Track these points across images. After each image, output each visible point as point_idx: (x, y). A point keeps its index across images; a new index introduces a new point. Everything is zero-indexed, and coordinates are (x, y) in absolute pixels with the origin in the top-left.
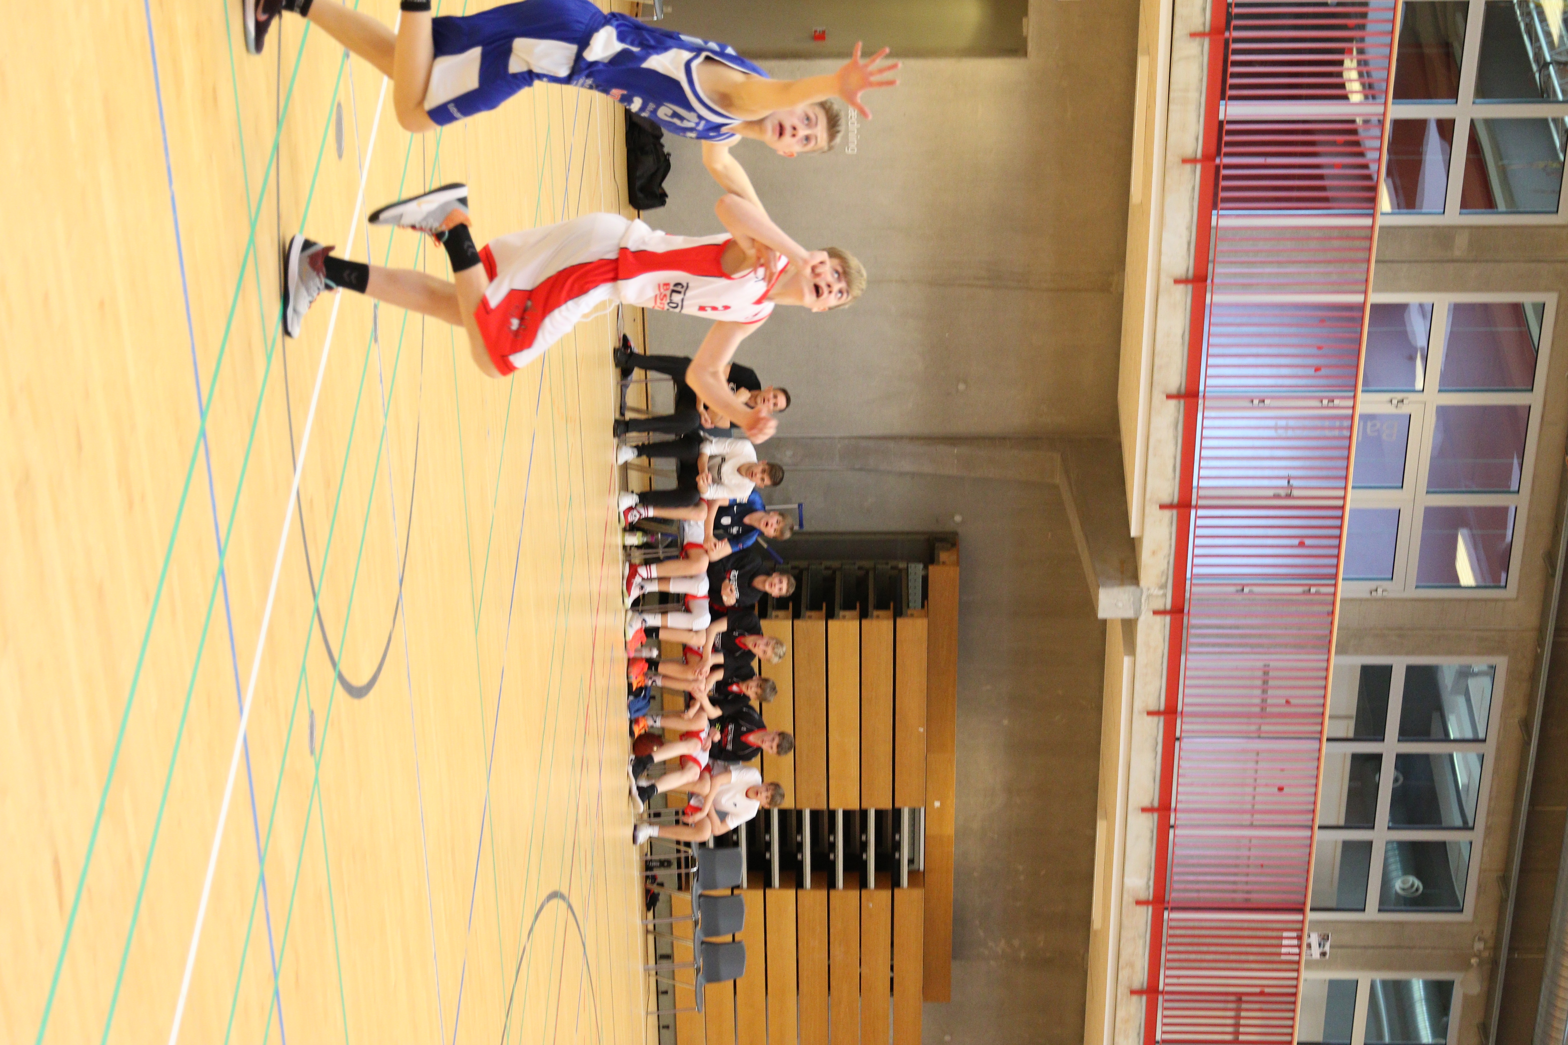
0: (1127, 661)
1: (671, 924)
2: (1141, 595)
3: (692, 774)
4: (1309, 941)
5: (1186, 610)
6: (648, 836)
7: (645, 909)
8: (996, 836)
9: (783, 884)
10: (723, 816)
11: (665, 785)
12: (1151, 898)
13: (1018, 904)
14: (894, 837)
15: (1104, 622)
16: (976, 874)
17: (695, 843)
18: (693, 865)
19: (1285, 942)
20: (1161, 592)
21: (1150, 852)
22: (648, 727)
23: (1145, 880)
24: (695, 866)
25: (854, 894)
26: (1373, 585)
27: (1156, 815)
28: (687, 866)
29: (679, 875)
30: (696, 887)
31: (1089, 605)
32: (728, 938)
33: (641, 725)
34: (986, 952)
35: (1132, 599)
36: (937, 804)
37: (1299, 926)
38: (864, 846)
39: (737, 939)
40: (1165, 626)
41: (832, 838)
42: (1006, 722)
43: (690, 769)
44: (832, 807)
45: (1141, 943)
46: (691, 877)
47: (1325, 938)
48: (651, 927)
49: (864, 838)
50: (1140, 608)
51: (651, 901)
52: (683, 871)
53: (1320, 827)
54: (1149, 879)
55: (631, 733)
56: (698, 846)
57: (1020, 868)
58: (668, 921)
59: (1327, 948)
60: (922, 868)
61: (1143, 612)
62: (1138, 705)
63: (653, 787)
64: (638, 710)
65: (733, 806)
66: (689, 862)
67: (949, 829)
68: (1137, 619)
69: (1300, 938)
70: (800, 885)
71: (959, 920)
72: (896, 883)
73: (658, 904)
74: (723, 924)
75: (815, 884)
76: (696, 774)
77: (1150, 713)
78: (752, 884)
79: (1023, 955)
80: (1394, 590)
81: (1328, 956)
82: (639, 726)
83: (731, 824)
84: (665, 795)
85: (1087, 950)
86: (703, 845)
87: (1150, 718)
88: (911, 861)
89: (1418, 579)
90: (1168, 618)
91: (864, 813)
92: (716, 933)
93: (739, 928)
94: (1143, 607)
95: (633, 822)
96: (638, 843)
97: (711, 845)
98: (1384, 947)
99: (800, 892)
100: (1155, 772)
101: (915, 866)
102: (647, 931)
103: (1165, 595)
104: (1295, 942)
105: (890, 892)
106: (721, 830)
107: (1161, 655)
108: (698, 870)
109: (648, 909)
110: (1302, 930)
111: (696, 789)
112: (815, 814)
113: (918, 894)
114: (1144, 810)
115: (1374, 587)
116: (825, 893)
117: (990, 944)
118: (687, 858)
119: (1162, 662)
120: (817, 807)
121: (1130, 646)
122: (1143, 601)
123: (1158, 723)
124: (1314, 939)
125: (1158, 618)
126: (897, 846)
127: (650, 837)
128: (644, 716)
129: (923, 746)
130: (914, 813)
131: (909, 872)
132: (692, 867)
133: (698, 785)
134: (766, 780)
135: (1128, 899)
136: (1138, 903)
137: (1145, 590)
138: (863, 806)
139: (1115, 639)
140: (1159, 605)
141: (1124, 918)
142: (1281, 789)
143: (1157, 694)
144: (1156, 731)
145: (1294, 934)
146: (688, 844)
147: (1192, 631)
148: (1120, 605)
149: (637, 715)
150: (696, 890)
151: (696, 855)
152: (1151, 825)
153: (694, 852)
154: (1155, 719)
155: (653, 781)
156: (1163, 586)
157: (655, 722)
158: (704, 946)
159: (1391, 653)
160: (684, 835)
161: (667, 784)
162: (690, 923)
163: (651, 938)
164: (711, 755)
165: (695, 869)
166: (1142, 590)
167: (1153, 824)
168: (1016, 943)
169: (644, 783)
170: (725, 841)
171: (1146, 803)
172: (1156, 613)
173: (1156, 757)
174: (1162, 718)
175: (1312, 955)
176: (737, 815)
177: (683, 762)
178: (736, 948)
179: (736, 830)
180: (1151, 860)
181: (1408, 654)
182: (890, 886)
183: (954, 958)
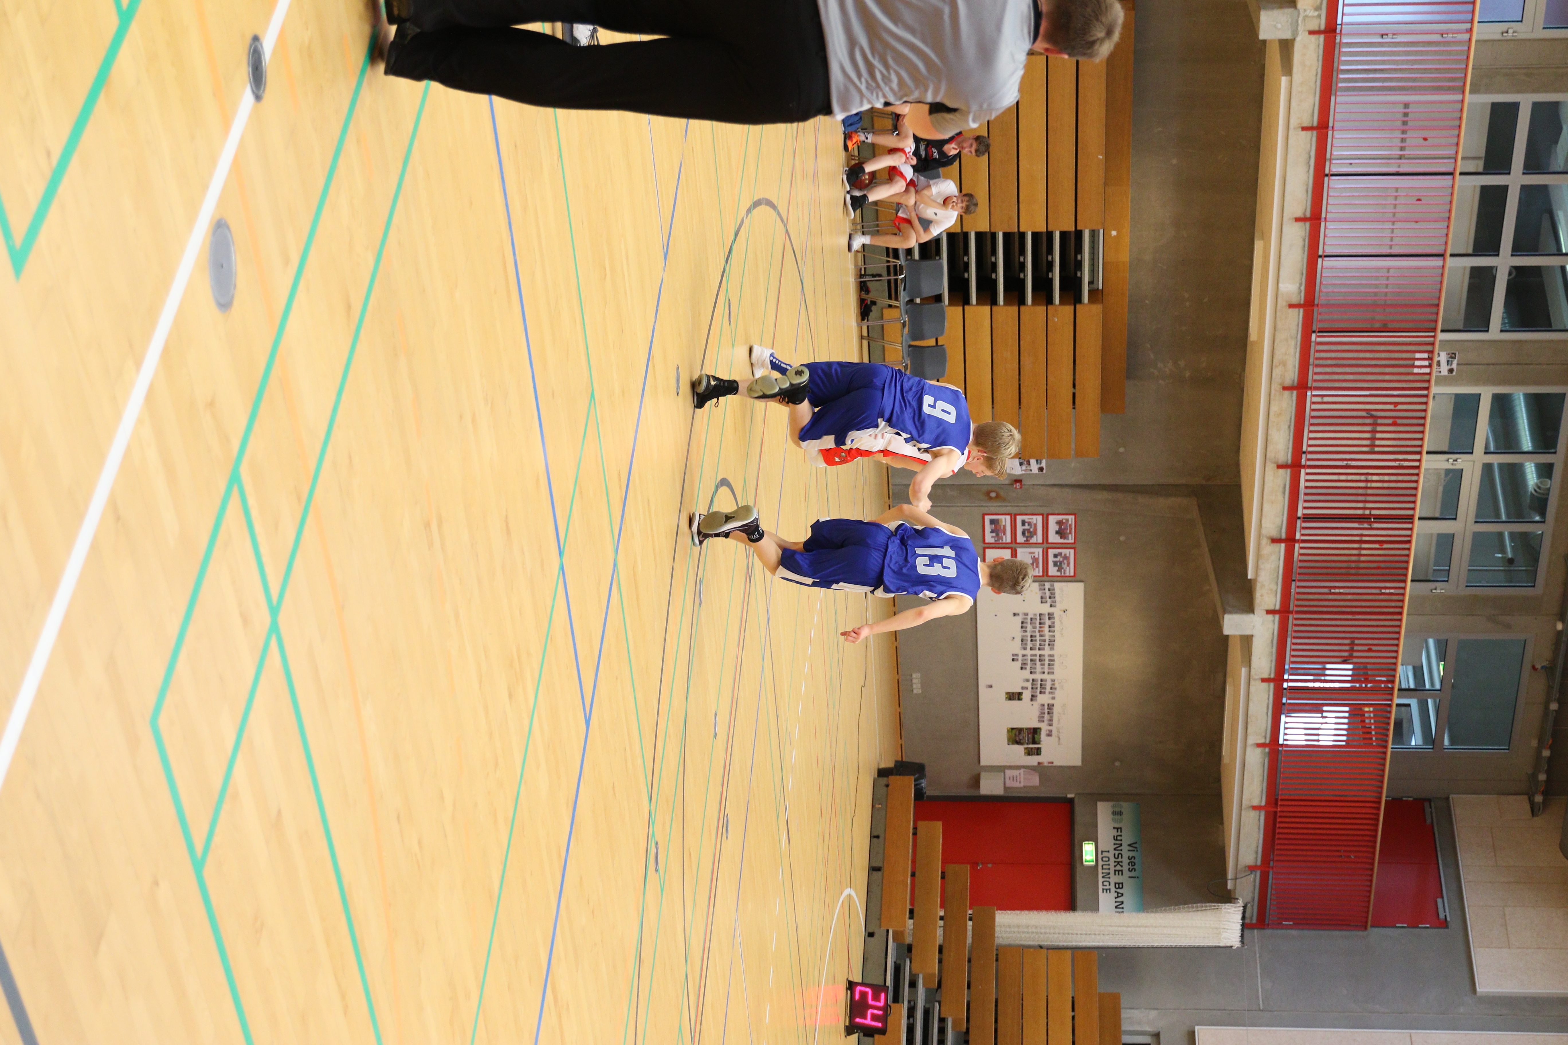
0: (1284, 80)
1: (883, 325)
2: (1298, 17)
3: (899, 186)
4: (1439, 359)
5: (1338, 31)
6: (861, 244)
7: (860, 318)
8: (1165, 268)
9: (980, 302)
10: (926, 224)
11: (875, 196)
12: (1302, 302)
13: (1184, 328)
14: (1076, 257)
15: (1264, 42)
16: (1147, 302)
17: (902, 249)
18: (901, 274)
19: (1417, 363)
20: (1316, 13)
21: (1302, 261)
22: (860, 141)
23: (1298, 285)
24: (902, 274)
25: (1041, 309)
26: (1503, 27)
27: (1308, 224)
28: (896, 274)
29: (889, 281)
30: (903, 296)
31: (1252, 28)
32: (932, 342)
33: (854, 141)
34: (1156, 372)
35: (1290, 20)
36: (1114, 233)
37: (1429, 348)
38: (1050, 265)
39: (940, 343)
40: (1319, 46)
41: (1022, 259)
42: (1174, 161)
43: (897, 182)
44: (1022, 230)
45: (1293, 343)
46: (899, 282)
47: (1452, 356)
48: (865, 333)
49: (1050, 258)
50: (1297, 29)
51: (865, 310)
52: (892, 278)
53: (1451, 255)
54: (1301, 285)
55: (846, 148)
56: (905, 252)
57: (1186, 295)
58: (879, 323)
59: (1454, 366)
60: (1100, 287)
61: (1300, 33)
62: (1294, 122)
63: (865, 197)
64: (851, 125)
65: (935, 215)
66: (897, 270)
67: (1125, 256)
68: (1294, 39)
69: (1430, 359)
70: (994, 302)
71: (1133, 345)
72: (1078, 300)
73: (871, 314)
74: (927, 327)
75: (1007, 302)
76: (903, 186)
77: (1304, 129)
78: (952, 303)
79: (1187, 374)
80: (1523, 31)
81: (1454, 373)
82: (852, 141)
83: (935, 231)
84: (876, 203)
85: (1244, 370)
86: (909, 251)
87: (1304, 133)
88: (1091, 283)
89: (1545, 22)
90: (1322, 38)
91: (1050, 235)
92: (922, 338)
93: (942, 331)
94: (1299, 28)
95: (848, 231)
96: (853, 250)
97: (917, 256)
98: (1504, 364)
99: (994, 308)
100: (1307, 185)
101: (1095, 286)
102: (862, 336)
103: (1319, 16)
104: (1426, 363)
105: (1073, 307)
106: (925, 238)
107: (1314, 73)
108: (905, 277)
109: (863, 319)
110: (1432, 352)
111: (901, 201)
112: (1007, 236)
113: (1097, 308)
114: (1297, 220)
115: (1505, 30)
116: (1016, 308)
117: (1160, 365)
118: (895, 266)
119: (1316, 82)
120: (1008, 230)
121: (1287, 68)
122: (1300, 22)
123: (1311, 140)
124: (1443, 357)
125: (1313, 38)
126: (1079, 265)
127: (864, 245)
128: (856, 132)
129: (1102, 173)
130: (1094, 234)
131: (1089, 291)
132: (900, 275)
133: (904, 197)
134: (964, 192)
135: (1282, 303)
136: (1291, 306)
137: (1301, 12)
138: (1050, 229)
139: (1273, 58)
140: (1314, 25)
141: (1278, 319)
142: (1419, 200)
143: (1311, 110)
144: (1309, 145)
145: (1426, 355)
146: (895, 253)
147: (1344, 50)
148: (1279, 26)
149: (850, 129)
150: (904, 298)
151: (903, 264)
152: (1304, 235)
153: (902, 261)
154: (1309, 133)
155: (865, 192)
156: (1318, 8)
157: (867, 138)
158: (910, 349)
159: (1519, 92)
160: (894, 242)
161: (877, 195)
162: (899, 326)
163: (865, 343)
164: (915, 169)
165: (903, 276)
166: (1299, 11)
167: (1306, 233)
168: (1182, 363)
169: (857, 193)
170: (929, 249)
171: (1299, 214)
172: (1311, 33)
173: (1309, 170)
174: (1315, 133)
175: (1440, 372)
176: (938, 223)
177: (893, 173)
178: (939, 351)
179: (937, 241)
180: (1303, 265)
181: (1534, 91)
182: (1072, 302)
183: (1128, 377)
